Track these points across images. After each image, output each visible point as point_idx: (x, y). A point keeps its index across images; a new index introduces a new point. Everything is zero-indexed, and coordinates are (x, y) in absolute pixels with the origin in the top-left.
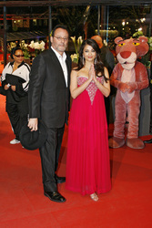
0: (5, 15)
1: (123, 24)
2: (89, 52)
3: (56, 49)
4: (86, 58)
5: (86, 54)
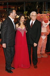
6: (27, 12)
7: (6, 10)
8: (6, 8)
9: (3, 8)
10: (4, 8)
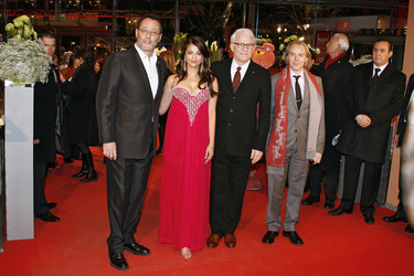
0: (115, 11)
1: (279, 30)
2: (194, 54)
3: (140, 47)
4: (189, 62)
5: (189, 57)
6: (184, 36)
7: (110, 27)
8: (110, 20)
9: (96, 19)
10: (100, 20)
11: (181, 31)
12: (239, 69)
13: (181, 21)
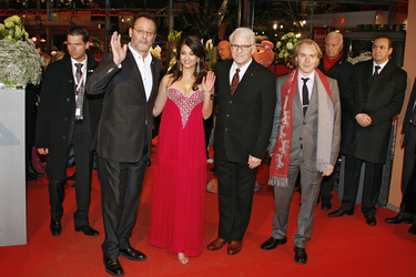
0: (107, 10)
6: (179, 34)
7: (103, 26)
8: (103, 19)
9: (89, 18)
10: (93, 18)
11: (175, 29)
12: (238, 70)
13: (175, 19)
